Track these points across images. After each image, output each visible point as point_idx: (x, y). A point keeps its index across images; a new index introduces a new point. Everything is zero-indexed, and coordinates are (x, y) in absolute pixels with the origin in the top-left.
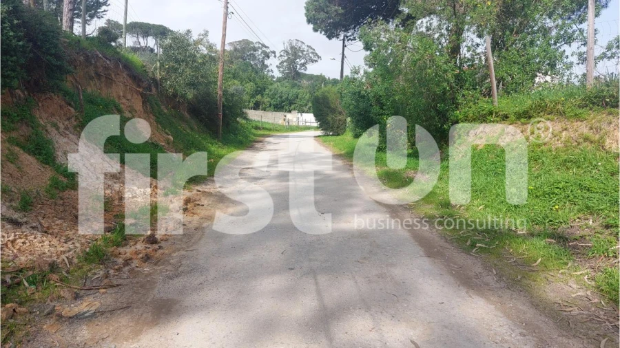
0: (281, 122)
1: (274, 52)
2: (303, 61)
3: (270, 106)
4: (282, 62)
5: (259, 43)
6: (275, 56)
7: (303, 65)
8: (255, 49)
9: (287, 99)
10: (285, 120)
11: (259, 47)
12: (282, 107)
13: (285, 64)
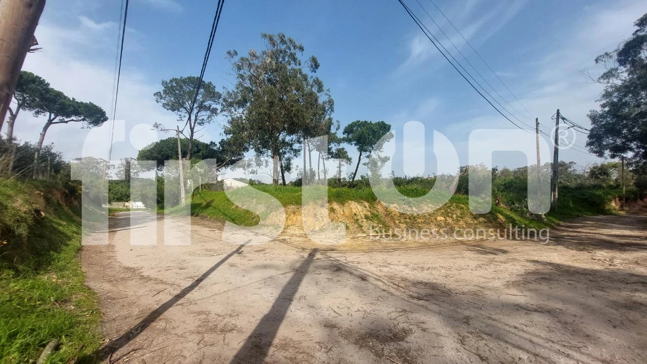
0: (121, 207)
1: (114, 166)
2: (136, 171)
3: (114, 198)
4: (120, 171)
5: (101, 159)
6: (114, 168)
7: (136, 173)
8: (98, 163)
9: (125, 195)
10: (124, 206)
11: (101, 162)
12: (122, 199)
13: (122, 172)
